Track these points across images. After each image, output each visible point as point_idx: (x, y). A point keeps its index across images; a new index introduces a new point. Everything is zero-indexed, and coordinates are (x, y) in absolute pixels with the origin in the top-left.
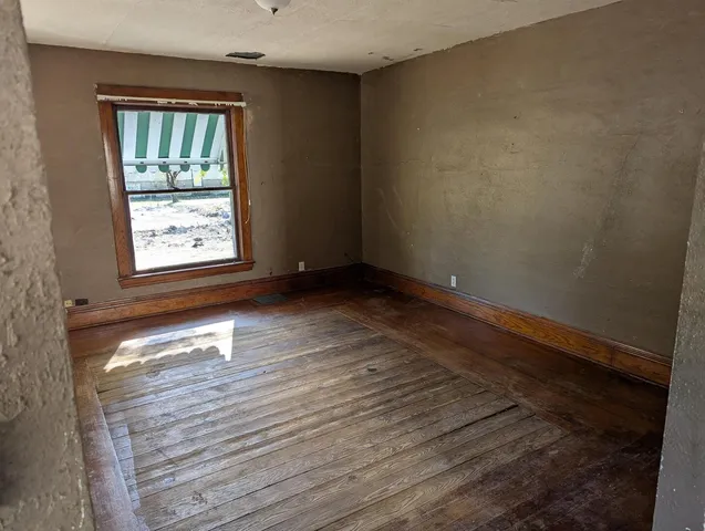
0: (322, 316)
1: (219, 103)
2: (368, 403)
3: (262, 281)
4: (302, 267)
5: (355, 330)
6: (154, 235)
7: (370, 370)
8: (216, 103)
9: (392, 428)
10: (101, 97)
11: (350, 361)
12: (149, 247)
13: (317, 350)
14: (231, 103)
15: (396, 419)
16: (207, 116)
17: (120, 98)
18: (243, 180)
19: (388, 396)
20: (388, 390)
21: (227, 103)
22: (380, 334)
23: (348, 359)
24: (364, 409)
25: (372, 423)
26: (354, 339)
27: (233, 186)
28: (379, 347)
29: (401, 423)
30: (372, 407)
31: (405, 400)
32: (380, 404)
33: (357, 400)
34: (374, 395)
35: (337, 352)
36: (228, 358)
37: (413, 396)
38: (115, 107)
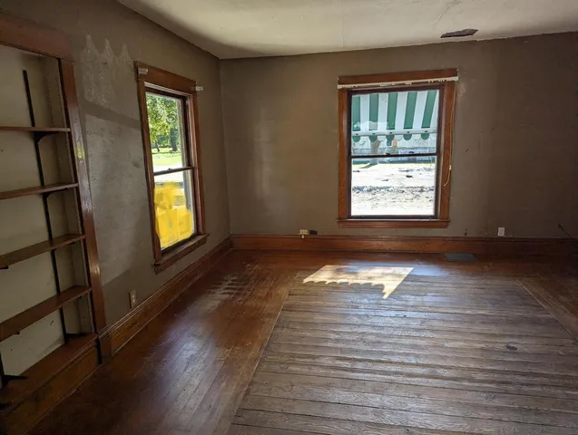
0: (497, 283)
1: (432, 80)
2: (479, 376)
3: (455, 239)
4: (501, 232)
5: (526, 305)
6: (422, 191)
7: (508, 347)
8: (429, 80)
9: (486, 408)
10: (340, 87)
11: (493, 332)
12: (415, 200)
13: (468, 312)
14: (444, 79)
15: (497, 402)
16: (426, 93)
17: (353, 86)
18: (447, 147)
19: (508, 378)
20: (515, 373)
21: (440, 80)
22: (552, 316)
23: (494, 329)
24: (471, 380)
25: (469, 396)
26: (518, 312)
27: (438, 153)
28: (540, 328)
29: (499, 409)
30: (482, 381)
31: (525, 388)
32: (492, 382)
33: (470, 369)
34: (493, 371)
35: (486, 320)
36: (385, 297)
37: (539, 389)
38: (350, 93)
